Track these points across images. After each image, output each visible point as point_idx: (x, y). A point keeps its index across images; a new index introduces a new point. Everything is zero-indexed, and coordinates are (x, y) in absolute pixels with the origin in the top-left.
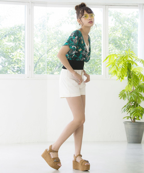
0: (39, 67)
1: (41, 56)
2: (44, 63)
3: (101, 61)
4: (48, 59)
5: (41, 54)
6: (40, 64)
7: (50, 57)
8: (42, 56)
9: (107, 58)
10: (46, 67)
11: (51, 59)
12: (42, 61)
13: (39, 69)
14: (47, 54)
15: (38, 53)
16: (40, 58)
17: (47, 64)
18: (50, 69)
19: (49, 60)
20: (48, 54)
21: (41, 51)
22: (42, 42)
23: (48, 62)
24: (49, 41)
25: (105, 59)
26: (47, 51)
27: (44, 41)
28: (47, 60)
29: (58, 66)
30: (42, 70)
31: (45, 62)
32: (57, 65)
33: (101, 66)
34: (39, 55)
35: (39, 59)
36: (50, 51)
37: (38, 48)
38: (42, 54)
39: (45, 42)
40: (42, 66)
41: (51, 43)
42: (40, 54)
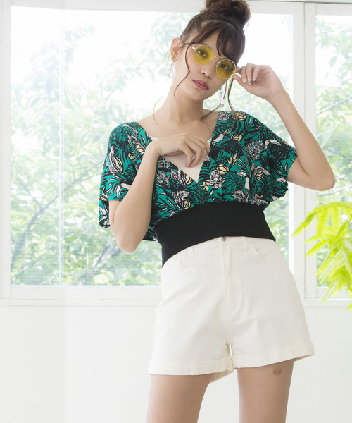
0: (32, 255)
1: (38, 209)
2: (53, 237)
3: (286, 230)
4: (69, 221)
5: (39, 200)
6: (35, 241)
7: (75, 212)
8: (42, 211)
9: (309, 219)
10: (60, 256)
11: (79, 221)
12: (47, 229)
13: (33, 264)
14: (66, 200)
15: (28, 199)
16: (35, 218)
17: (64, 242)
18: (76, 261)
19: (72, 225)
20: (71, 199)
21: (40, 189)
22: (44, 154)
23: (67, 234)
24: (72, 148)
25: (304, 220)
26: (65, 190)
27: (53, 150)
28: (66, 224)
29: (109, 250)
30: (44, 266)
31: (54, 233)
32: (106, 248)
33: (287, 249)
34: (30, 205)
35: (32, 222)
36: (77, 187)
37: (29, 177)
38: (46, 203)
39: (57, 154)
40: (42, 249)
41: (78, 159)
42: (34, 200)
